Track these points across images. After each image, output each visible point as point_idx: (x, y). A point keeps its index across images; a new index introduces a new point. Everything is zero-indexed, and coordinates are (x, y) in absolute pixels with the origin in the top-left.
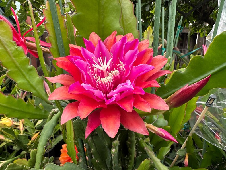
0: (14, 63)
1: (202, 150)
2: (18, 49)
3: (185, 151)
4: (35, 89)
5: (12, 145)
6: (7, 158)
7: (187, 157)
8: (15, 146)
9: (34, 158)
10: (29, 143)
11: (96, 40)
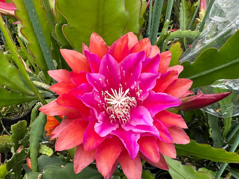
9: (16, 133)
10: (2, 109)
11: (99, 45)
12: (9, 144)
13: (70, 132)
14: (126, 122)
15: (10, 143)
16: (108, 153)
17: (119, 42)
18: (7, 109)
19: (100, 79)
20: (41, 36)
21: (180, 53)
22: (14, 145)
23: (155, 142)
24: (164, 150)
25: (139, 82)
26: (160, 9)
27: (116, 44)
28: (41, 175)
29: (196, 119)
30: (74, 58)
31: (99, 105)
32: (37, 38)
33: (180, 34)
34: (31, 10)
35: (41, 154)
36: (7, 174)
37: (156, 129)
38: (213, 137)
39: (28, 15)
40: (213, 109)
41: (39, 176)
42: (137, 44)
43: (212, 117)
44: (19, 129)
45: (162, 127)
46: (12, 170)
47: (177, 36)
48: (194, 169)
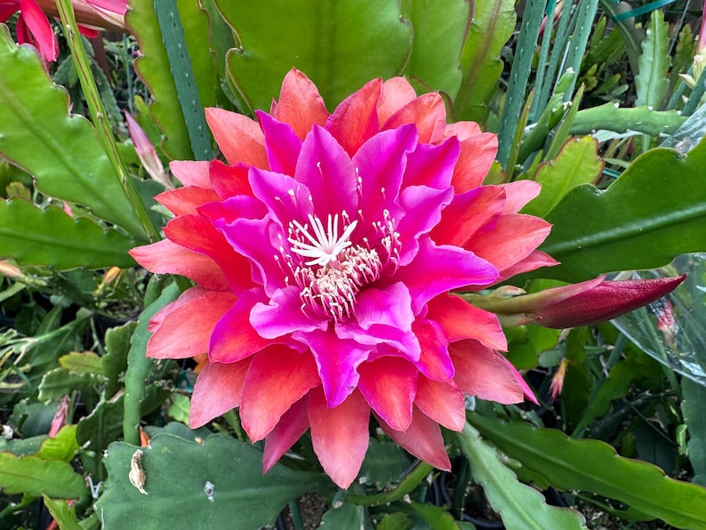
0: (15, 111)
1: (611, 351)
2: (19, 56)
3: (559, 353)
4: (98, 197)
5: (48, 291)
6: (39, 323)
7: (563, 369)
8: (57, 294)
9: (117, 352)
10: (97, 288)
11: (306, 104)
12: (96, 377)
13: (193, 318)
14: (341, 314)
15: (99, 376)
16: (281, 387)
17: (358, 98)
18: (110, 292)
19: (291, 192)
20: (187, 84)
21: (593, 171)
22: (106, 383)
23: (410, 379)
24: (432, 406)
25: (402, 215)
26: (533, 30)
27: (349, 105)
28: (141, 452)
29: (647, 393)
30: (241, 134)
31: (276, 257)
32: (175, 87)
33: (614, 118)
34: (167, 12)
35: (173, 419)
36: (76, 452)
37: (416, 341)
38: (691, 458)
39: (158, 24)
40: (701, 366)
41: (135, 455)
42: (407, 107)
43: (698, 392)
44: (124, 343)
45: (436, 339)
46: (90, 446)
47: (603, 121)
48: (581, 524)
